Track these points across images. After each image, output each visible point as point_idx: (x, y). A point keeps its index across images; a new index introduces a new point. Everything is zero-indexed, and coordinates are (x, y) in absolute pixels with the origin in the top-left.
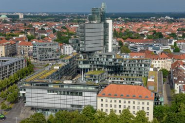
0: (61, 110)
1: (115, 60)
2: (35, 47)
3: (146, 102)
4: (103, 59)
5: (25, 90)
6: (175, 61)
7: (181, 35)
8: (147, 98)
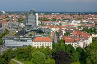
0: (19, 47)
1: (39, 28)
2: (9, 24)
3: (50, 43)
4: (35, 28)
5: (5, 40)
6: (60, 28)
7: (62, 20)
8: (50, 41)
